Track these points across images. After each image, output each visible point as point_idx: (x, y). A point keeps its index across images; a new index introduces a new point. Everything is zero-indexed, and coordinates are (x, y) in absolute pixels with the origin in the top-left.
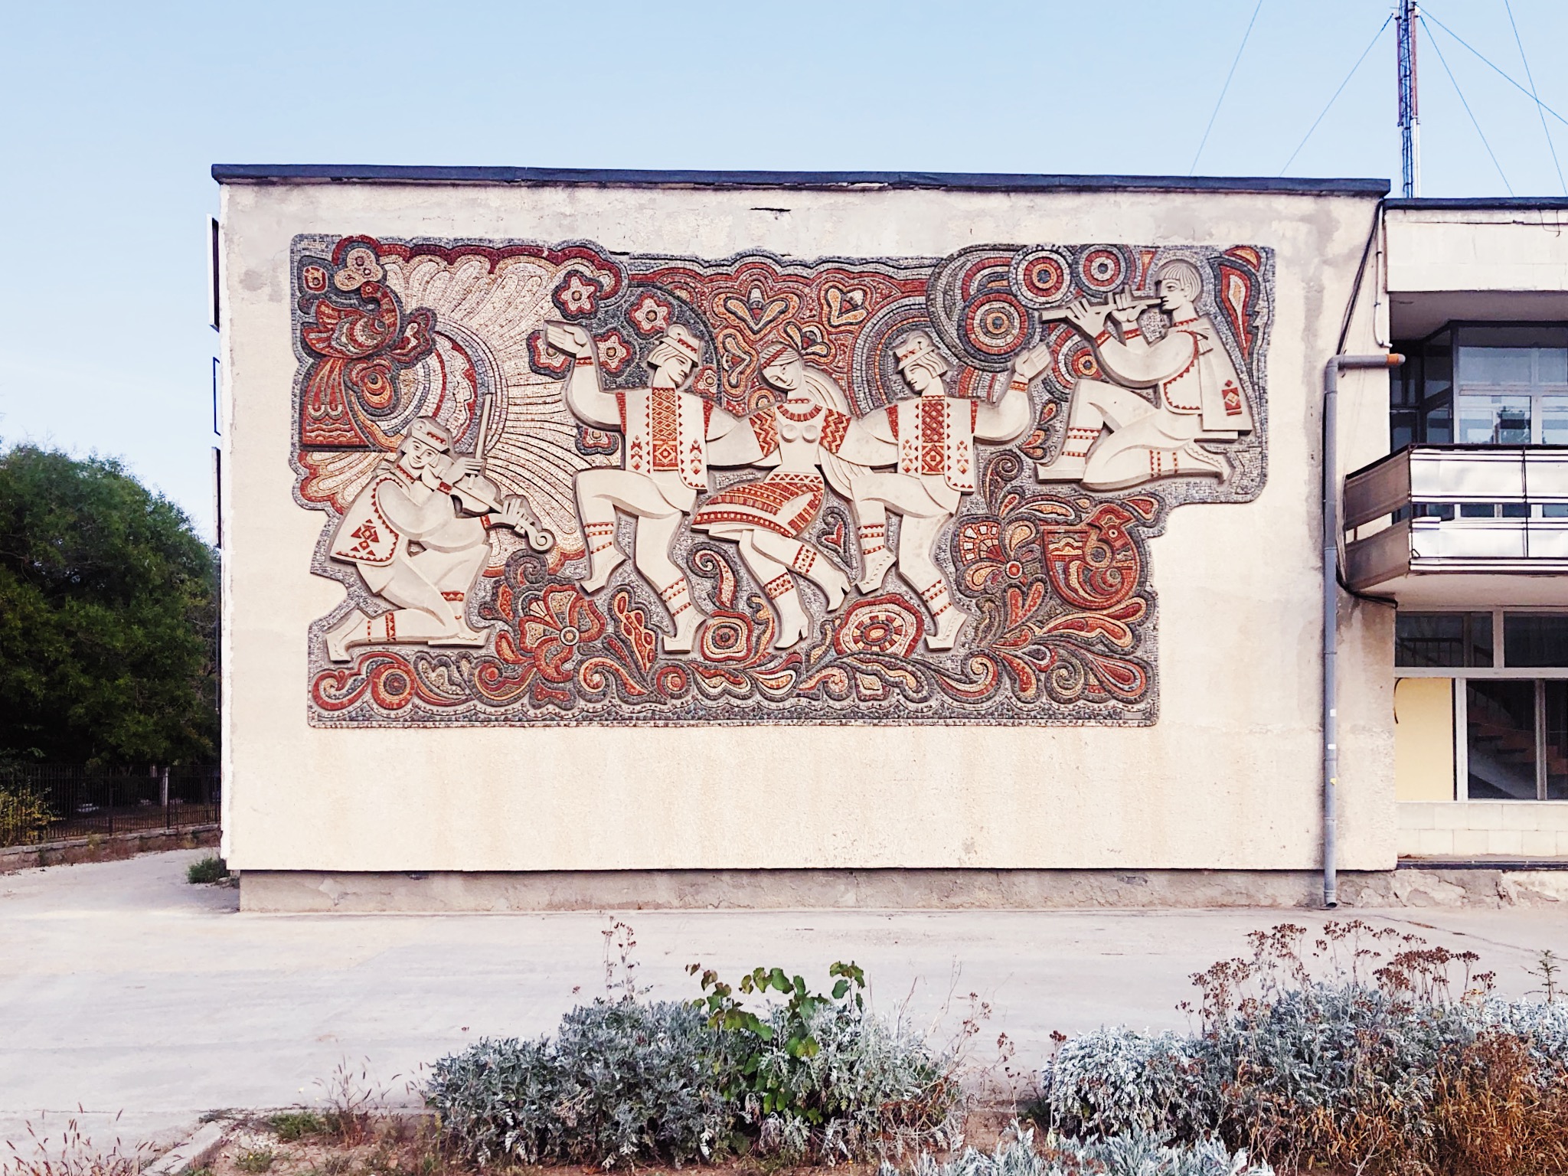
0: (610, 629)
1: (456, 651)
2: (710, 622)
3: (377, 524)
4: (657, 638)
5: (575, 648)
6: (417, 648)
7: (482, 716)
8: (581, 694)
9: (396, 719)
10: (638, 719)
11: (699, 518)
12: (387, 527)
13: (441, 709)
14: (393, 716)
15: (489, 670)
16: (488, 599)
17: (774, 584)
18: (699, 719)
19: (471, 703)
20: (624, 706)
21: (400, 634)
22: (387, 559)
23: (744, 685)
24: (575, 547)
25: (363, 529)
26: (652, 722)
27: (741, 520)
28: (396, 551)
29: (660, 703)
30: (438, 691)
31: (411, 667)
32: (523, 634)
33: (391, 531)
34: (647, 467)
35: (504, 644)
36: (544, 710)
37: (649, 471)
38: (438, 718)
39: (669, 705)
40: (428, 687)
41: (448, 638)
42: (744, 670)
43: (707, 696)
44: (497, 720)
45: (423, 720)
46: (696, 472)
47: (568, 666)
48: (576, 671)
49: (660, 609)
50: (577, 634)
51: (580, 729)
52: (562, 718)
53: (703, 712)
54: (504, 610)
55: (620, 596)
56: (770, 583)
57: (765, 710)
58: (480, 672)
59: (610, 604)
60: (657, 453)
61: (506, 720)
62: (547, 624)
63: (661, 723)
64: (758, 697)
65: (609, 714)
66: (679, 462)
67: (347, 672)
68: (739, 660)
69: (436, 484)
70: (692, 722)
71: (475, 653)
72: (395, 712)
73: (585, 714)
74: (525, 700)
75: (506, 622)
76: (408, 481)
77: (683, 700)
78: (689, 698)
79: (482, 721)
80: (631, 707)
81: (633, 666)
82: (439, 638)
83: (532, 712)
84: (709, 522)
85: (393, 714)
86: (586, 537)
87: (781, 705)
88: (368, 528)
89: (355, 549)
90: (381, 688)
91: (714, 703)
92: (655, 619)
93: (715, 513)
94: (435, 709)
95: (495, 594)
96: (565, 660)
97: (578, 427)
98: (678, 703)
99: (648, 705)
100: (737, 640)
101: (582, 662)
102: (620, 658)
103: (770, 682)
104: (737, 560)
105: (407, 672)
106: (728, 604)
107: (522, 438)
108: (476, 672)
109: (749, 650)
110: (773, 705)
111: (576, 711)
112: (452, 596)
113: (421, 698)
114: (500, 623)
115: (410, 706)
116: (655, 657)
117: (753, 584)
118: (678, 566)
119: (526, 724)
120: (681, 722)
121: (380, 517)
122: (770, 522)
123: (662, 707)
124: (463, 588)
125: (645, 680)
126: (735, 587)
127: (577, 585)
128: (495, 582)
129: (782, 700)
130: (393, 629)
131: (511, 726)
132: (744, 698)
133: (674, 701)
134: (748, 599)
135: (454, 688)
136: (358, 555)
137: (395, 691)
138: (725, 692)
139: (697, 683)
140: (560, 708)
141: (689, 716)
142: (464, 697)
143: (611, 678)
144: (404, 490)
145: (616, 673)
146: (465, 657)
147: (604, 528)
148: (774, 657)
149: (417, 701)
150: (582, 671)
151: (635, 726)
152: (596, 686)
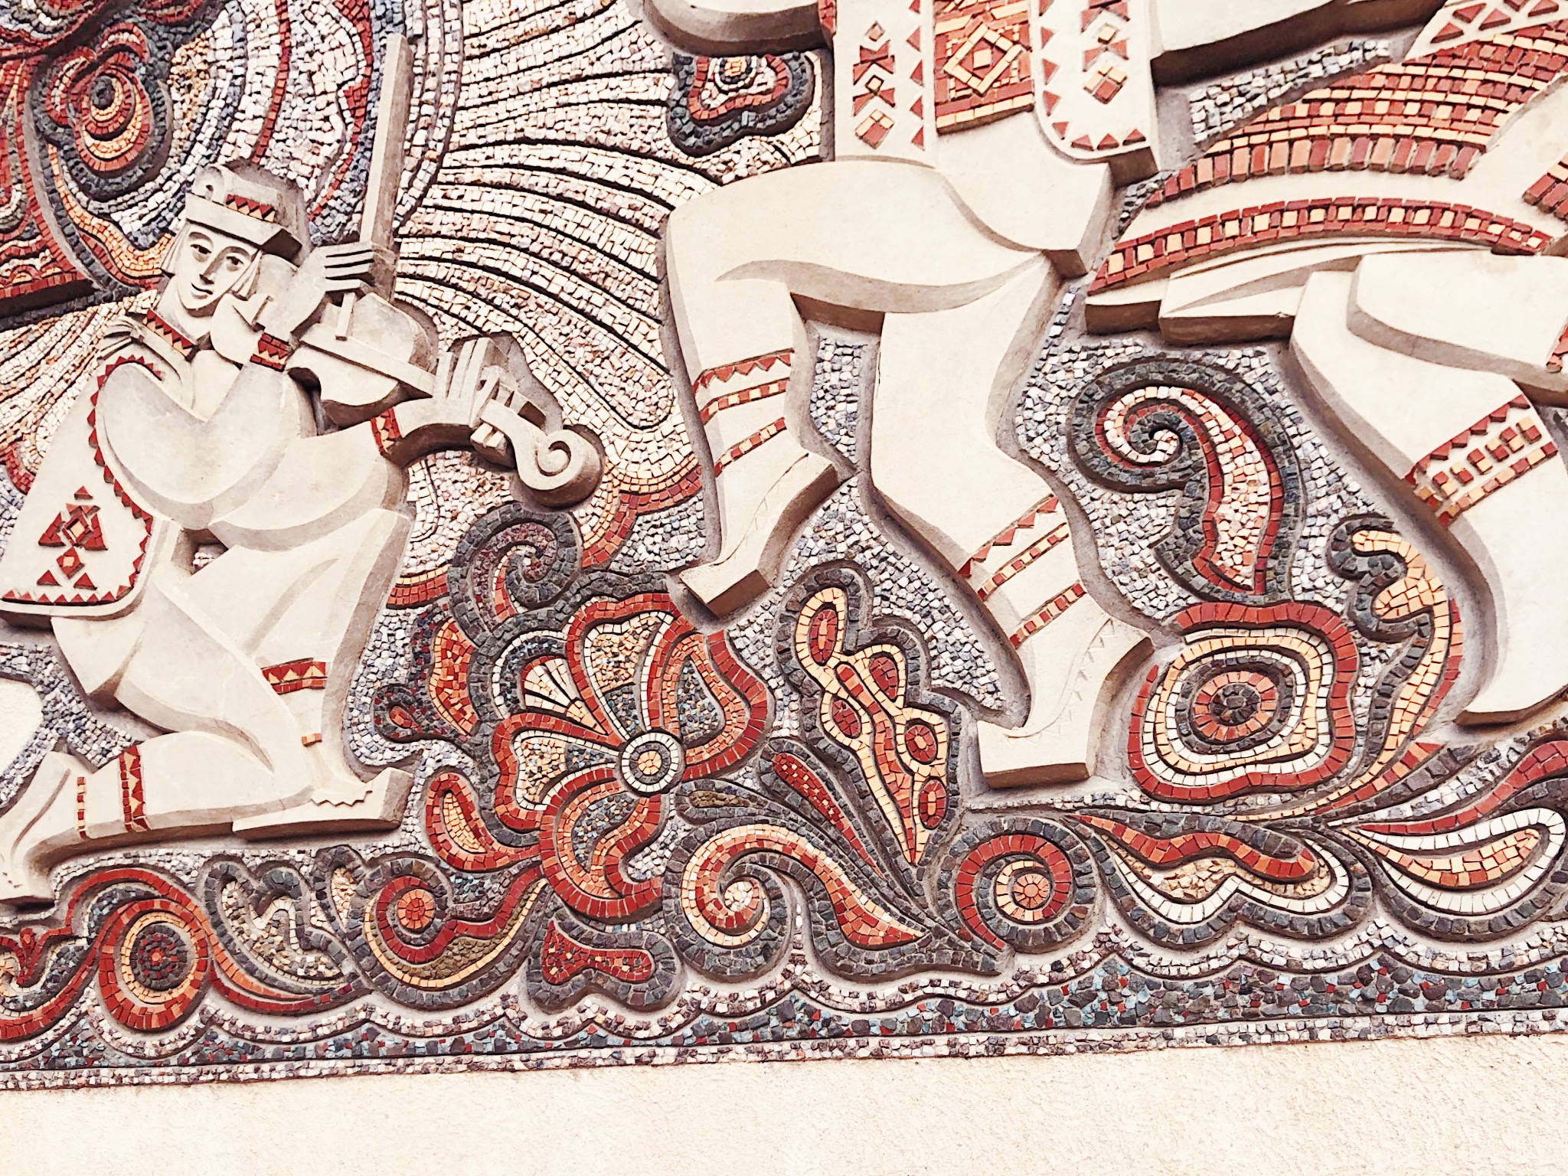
0: (787, 724)
1: (314, 848)
2: (1170, 654)
3: (103, 496)
4: (954, 735)
5: (668, 801)
6: (209, 848)
7: (390, 1040)
8: (691, 954)
9: (160, 1060)
10: (887, 1031)
11: (1117, 263)
12: (127, 502)
13: (277, 1023)
14: (150, 1052)
15: (407, 898)
16: (401, 675)
17: (1458, 460)
18: (1130, 1021)
19: (358, 1004)
20: (839, 988)
21: (158, 808)
22: (123, 591)
23: (1320, 884)
24: (668, 465)
25: (67, 518)
26: (941, 1041)
27: (1299, 233)
28: (145, 569)
29: (970, 969)
30: (271, 972)
31: (198, 904)
32: (507, 772)
33: (138, 513)
34: (914, 123)
35: (453, 814)
36: (572, 1015)
37: (918, 140)
38: (269, 1051)
39: (1006, 978)
40: (243, 960)
41: (283, 805)
42: (1318, 828)
43: (1161, 937)
44: (431, 1052)
45: (232, 1057)
46: (1106, 93)
47: (647, 864)
48: (673, 877)
49: (967, 631)
50: (675, 753)
51: (689, 1073)
52: (628, 1038)
53: (1143, 997)
54: (446, 705)
55: (815, 603)
56: (1438, 456)
57: (1419, 977)
58: (382, 906)
59: (783, 636)
60: (951, 67)
61: (460, 1049)
62: (576, 728)
63: (974, 1042)
64: (1383, 924)
65: (786, 1019)
66: (1037, 73)
67: (40, 931)
68: (1295, 787)
69: (246, 345)
70: (1094, 1035)
71: (364, 848)
72: (155, 1040)
73: (703, 1020)
74: (515, 986)
75: (454, 740)
76: (175, 355)
77: (1061, 955)
78: (1085, 944)
79: (391, 1057)
80: (863, 990)
81: (867, 843)
82: (261, 810)
83: (534, 1022)
84: (1163, 269)
85: (150, 1045)
86: (701, 418)
87: (1493, 952)
88: (77, 514)
89: (47, 579)
90: (125, 972)
91: (1186, 959)
92: (949, 668)
93: (1187, 229)
94: (259, 1023)
95: (421, 657)
96: (636, 846)
97: (676, 67)
98: (1039, 965)
99: (923, 979)
100: (1284, 712)
101: (689, 846)
102: (821, 821)
103: (1441, 863)
104: (1284, 398)
105: (188, 919)
106: (1245, 575)
107: (502, 154)
108: (370, 905)
109: (1340, 743)
110: (1456, 956)
111: (673, 1014)
112: (291, 676)
113: (225, 993)
114: (440, 747)
115: (194, 1020)
116: (949, 805)
117: (1354, 481)
118: (1035, 463)
119: (517, 1061)
120: (1054, 1036)
121: (108, 476)
122: (1437, 209)
123: (978, 983)
124: (325, 646)
125: (912, 893)
126: (1276, 505)
127: (675, 592)
128: (421, 620)
129: (1497, 931)
130: (138, 792)
131: (473, 1067)
132: (1319, 933)
133: (1024, 962)
134: (1336, 543)
135: (310, 958)
136: (53, 594)
137: (157, 978)
138: (1235, 914)
139: (1116, 891)
140: (623, 1003)
141: (1085, 1013)
142: (339, 985)
143: (791, 894)
144: (169, 386)
145: (805, 873)
146: (339, 862)
147: (758, 376)
148: (1456, 762)
149: (213, 1002)
150: (691, 875)
151: (878, 1055)
152: (737, 925)
